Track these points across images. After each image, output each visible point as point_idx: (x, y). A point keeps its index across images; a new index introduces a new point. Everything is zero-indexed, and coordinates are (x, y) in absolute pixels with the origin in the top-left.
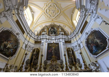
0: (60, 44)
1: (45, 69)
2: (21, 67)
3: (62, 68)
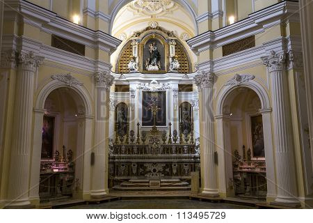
0: (169, 94)
1: (144, 140)
2: (117, 139)
3: (164, 140)
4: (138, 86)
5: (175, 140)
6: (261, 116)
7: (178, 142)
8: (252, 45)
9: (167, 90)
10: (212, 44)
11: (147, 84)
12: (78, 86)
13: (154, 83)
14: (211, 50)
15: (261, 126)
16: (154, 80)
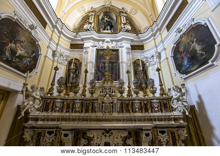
0: (122, 52)
2: (51, 89)
4: (92, 44)
5: (137, 93)
11: (101, 42)
13: (108, 42)
16: (107, 39)
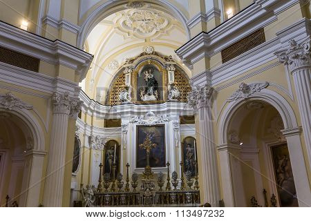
1: (134, 186)
2: (99, 186)
3: (161, 186)
4: (131, 120)
5: (175, 185)
6: (285, 144)
7: (179, 188)
8: (262, 39)
9: (166, 123)
10: (208, 50)
11: (142, 116)
12: (23, 109)
13: (150, 115)
14: (208, 59)
15: (287, 161)
16: (150, 111)
